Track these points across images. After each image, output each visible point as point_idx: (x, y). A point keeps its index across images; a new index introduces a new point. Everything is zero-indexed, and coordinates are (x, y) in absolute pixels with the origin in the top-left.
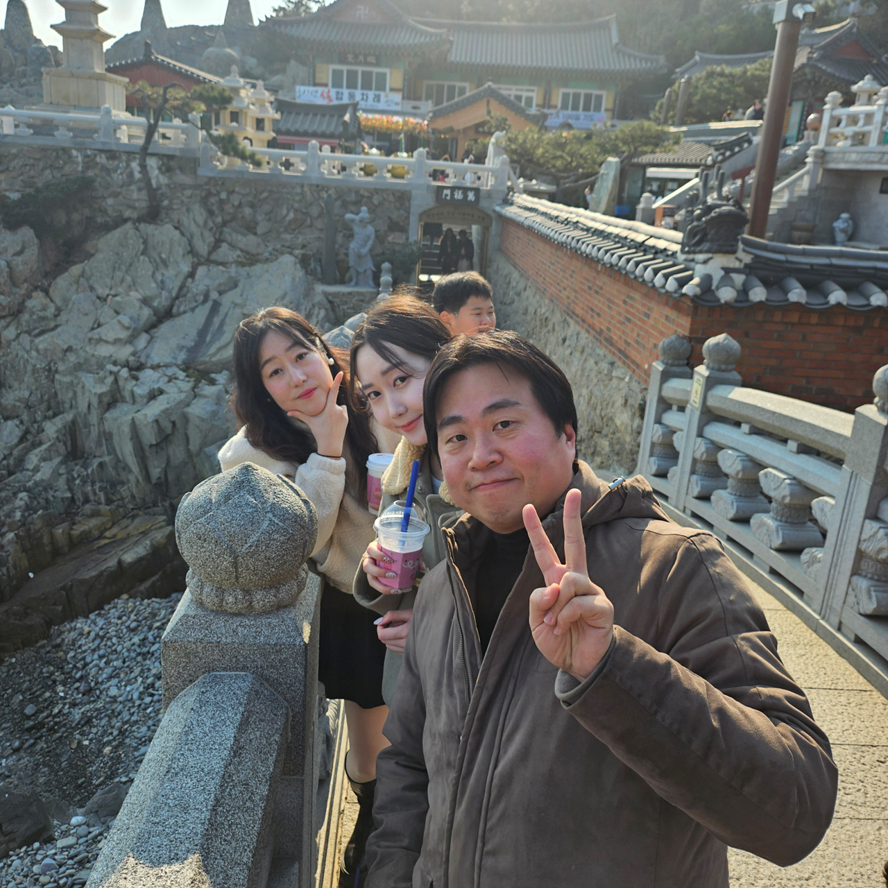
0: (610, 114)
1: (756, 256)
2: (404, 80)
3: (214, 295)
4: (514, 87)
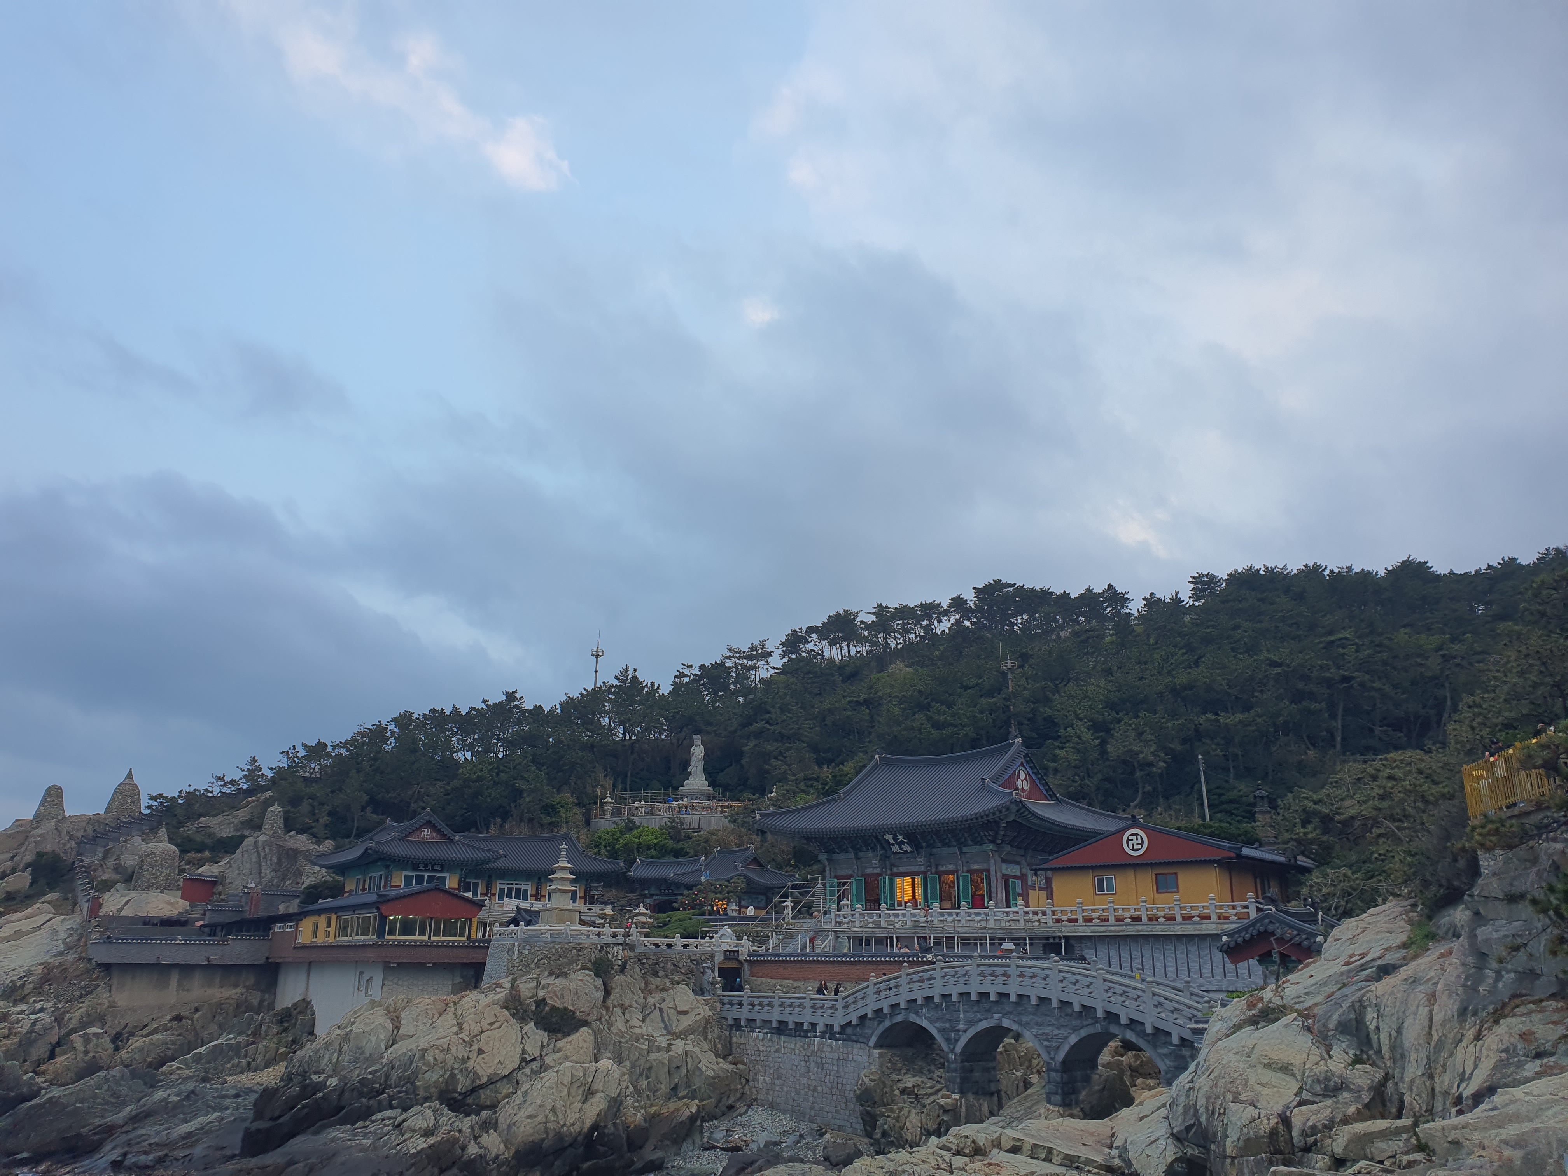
0: (583, 900)
2: (460, 882)
3: (658, 1005)
4: (515, 883)
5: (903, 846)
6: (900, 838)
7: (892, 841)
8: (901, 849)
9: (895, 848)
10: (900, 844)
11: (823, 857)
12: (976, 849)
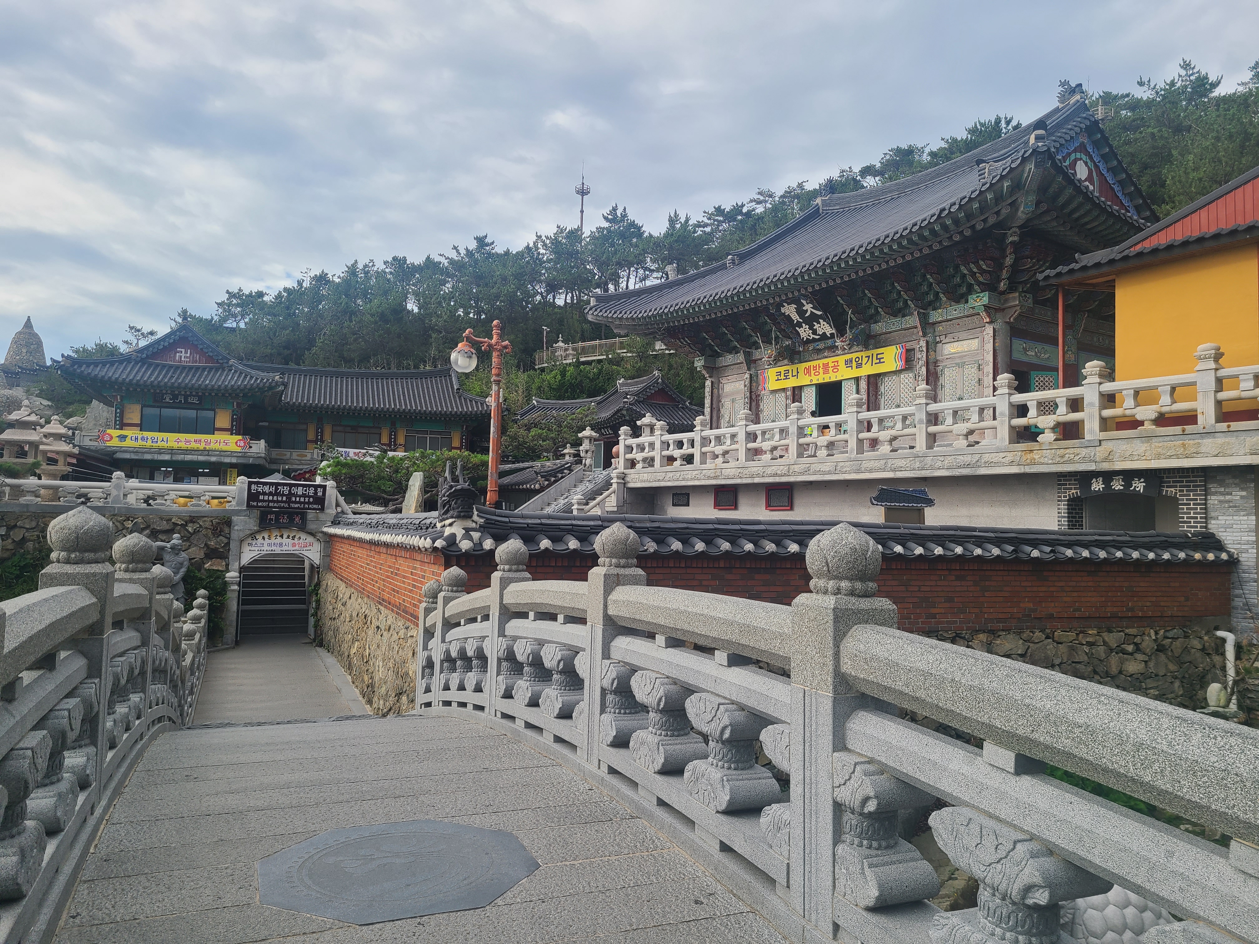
1: (487, 519)
2: (234, 420)
5: (816, 326)
6: (808, 307)
7: (795, 317)
8: (815, 332)
9: (804, 332)
10: (811, 321)
11: (699, 363)
12: (955, 311)
